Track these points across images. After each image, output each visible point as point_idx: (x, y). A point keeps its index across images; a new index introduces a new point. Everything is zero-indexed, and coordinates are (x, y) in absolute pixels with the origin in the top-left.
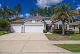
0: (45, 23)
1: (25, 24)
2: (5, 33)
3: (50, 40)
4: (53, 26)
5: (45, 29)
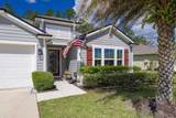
0: (43, 37)
4: (81, 55)
5: (45, 69)
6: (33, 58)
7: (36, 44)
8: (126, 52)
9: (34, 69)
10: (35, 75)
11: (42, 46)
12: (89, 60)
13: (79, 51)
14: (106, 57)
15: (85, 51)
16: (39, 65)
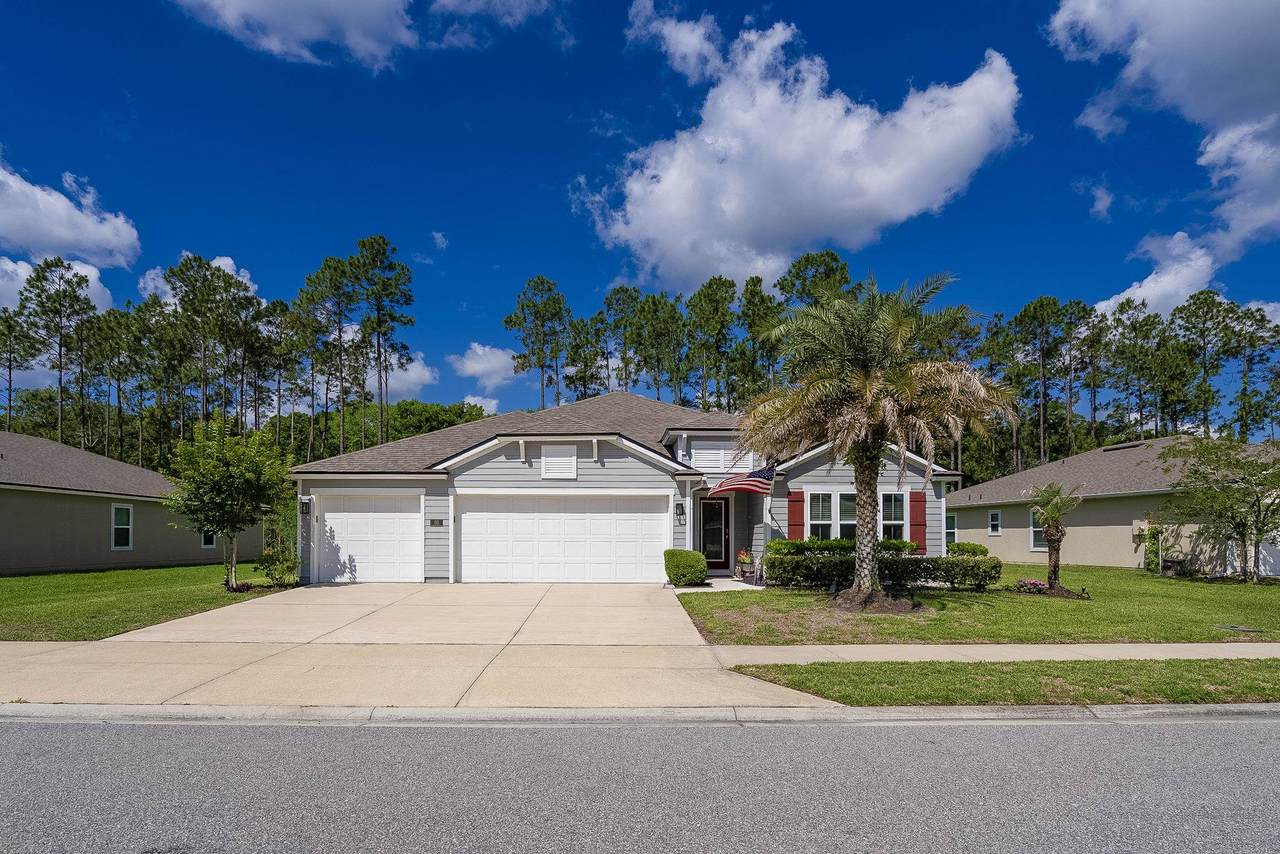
0: (686, 479)
1: (463, 488)
2: (244, 589)
3: (710, 642)
4: (773, 512)
5: (688, 546)
6: (667, 519)
7: (670, 492)
8: (918, 499)
9: (668, 545)
10: (671, 557)
11: (683, 495)
12: (796, 523)
13: (768, 501)
14: (844, 513)
15: (784, 502)
16: (678, 535)
